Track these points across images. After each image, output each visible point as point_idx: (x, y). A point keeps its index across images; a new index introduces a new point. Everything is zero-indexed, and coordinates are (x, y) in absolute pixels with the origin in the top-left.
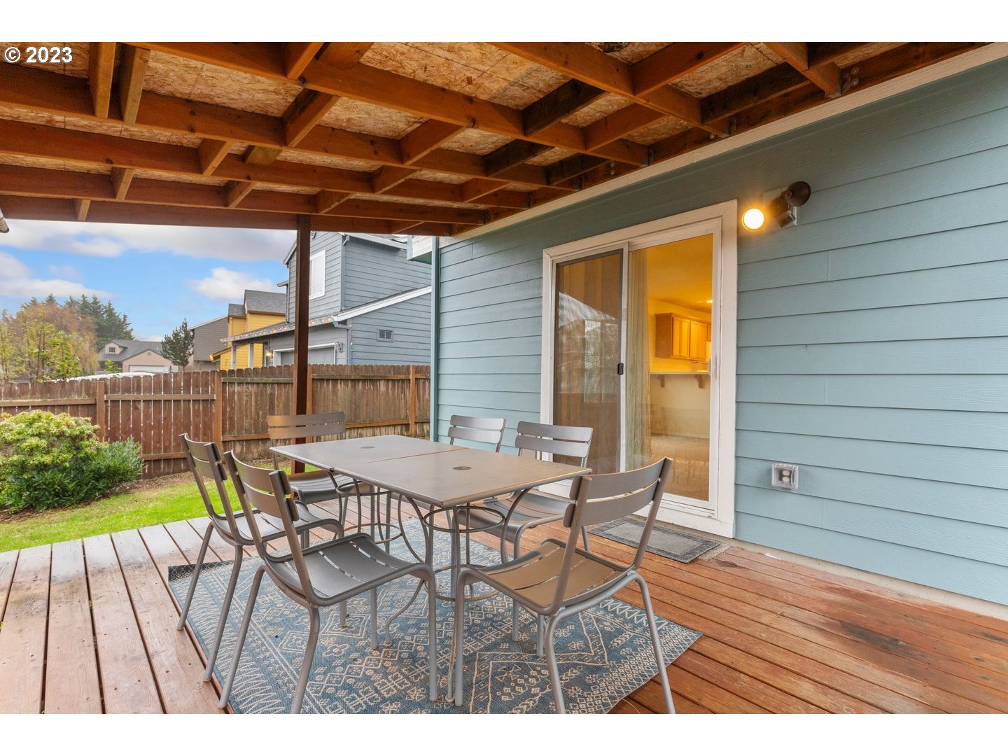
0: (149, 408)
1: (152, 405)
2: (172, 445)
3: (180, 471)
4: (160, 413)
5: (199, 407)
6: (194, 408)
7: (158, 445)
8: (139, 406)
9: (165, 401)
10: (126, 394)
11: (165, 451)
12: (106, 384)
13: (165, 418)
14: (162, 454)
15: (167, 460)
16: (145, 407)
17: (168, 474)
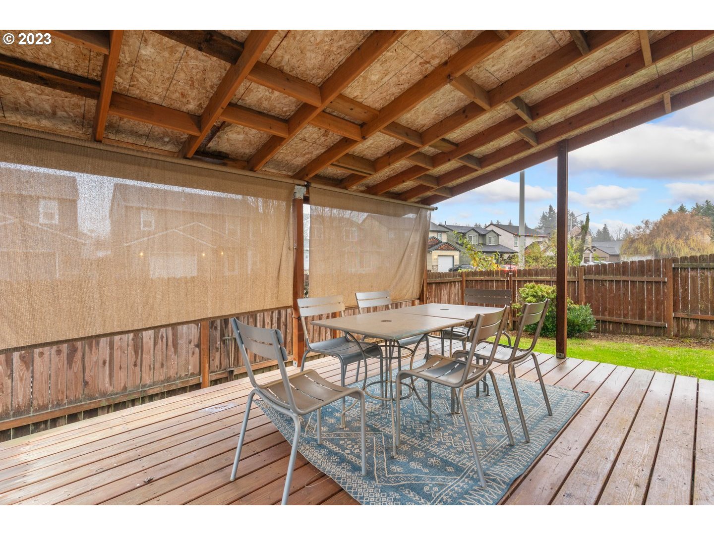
0: (612, 286)
1: (614, 284)
2: (630, 313)
3: (636, 334)
4: (620, 290)
5: (652, 288)
6: (647, 288)
7: (619, 312)
8: (605, 284)
9: (624, 281)
10: (597, 276)
11: (624, 317)
12: (584, 269)
13: (624, 294)
14: (622, 319)
15: (626, 324)
16: (609, 285)
17: (626, 334)
